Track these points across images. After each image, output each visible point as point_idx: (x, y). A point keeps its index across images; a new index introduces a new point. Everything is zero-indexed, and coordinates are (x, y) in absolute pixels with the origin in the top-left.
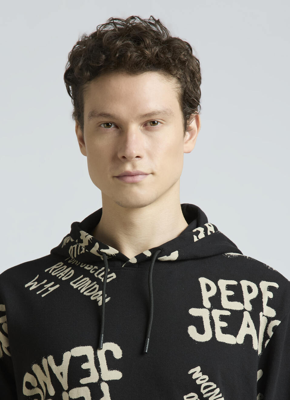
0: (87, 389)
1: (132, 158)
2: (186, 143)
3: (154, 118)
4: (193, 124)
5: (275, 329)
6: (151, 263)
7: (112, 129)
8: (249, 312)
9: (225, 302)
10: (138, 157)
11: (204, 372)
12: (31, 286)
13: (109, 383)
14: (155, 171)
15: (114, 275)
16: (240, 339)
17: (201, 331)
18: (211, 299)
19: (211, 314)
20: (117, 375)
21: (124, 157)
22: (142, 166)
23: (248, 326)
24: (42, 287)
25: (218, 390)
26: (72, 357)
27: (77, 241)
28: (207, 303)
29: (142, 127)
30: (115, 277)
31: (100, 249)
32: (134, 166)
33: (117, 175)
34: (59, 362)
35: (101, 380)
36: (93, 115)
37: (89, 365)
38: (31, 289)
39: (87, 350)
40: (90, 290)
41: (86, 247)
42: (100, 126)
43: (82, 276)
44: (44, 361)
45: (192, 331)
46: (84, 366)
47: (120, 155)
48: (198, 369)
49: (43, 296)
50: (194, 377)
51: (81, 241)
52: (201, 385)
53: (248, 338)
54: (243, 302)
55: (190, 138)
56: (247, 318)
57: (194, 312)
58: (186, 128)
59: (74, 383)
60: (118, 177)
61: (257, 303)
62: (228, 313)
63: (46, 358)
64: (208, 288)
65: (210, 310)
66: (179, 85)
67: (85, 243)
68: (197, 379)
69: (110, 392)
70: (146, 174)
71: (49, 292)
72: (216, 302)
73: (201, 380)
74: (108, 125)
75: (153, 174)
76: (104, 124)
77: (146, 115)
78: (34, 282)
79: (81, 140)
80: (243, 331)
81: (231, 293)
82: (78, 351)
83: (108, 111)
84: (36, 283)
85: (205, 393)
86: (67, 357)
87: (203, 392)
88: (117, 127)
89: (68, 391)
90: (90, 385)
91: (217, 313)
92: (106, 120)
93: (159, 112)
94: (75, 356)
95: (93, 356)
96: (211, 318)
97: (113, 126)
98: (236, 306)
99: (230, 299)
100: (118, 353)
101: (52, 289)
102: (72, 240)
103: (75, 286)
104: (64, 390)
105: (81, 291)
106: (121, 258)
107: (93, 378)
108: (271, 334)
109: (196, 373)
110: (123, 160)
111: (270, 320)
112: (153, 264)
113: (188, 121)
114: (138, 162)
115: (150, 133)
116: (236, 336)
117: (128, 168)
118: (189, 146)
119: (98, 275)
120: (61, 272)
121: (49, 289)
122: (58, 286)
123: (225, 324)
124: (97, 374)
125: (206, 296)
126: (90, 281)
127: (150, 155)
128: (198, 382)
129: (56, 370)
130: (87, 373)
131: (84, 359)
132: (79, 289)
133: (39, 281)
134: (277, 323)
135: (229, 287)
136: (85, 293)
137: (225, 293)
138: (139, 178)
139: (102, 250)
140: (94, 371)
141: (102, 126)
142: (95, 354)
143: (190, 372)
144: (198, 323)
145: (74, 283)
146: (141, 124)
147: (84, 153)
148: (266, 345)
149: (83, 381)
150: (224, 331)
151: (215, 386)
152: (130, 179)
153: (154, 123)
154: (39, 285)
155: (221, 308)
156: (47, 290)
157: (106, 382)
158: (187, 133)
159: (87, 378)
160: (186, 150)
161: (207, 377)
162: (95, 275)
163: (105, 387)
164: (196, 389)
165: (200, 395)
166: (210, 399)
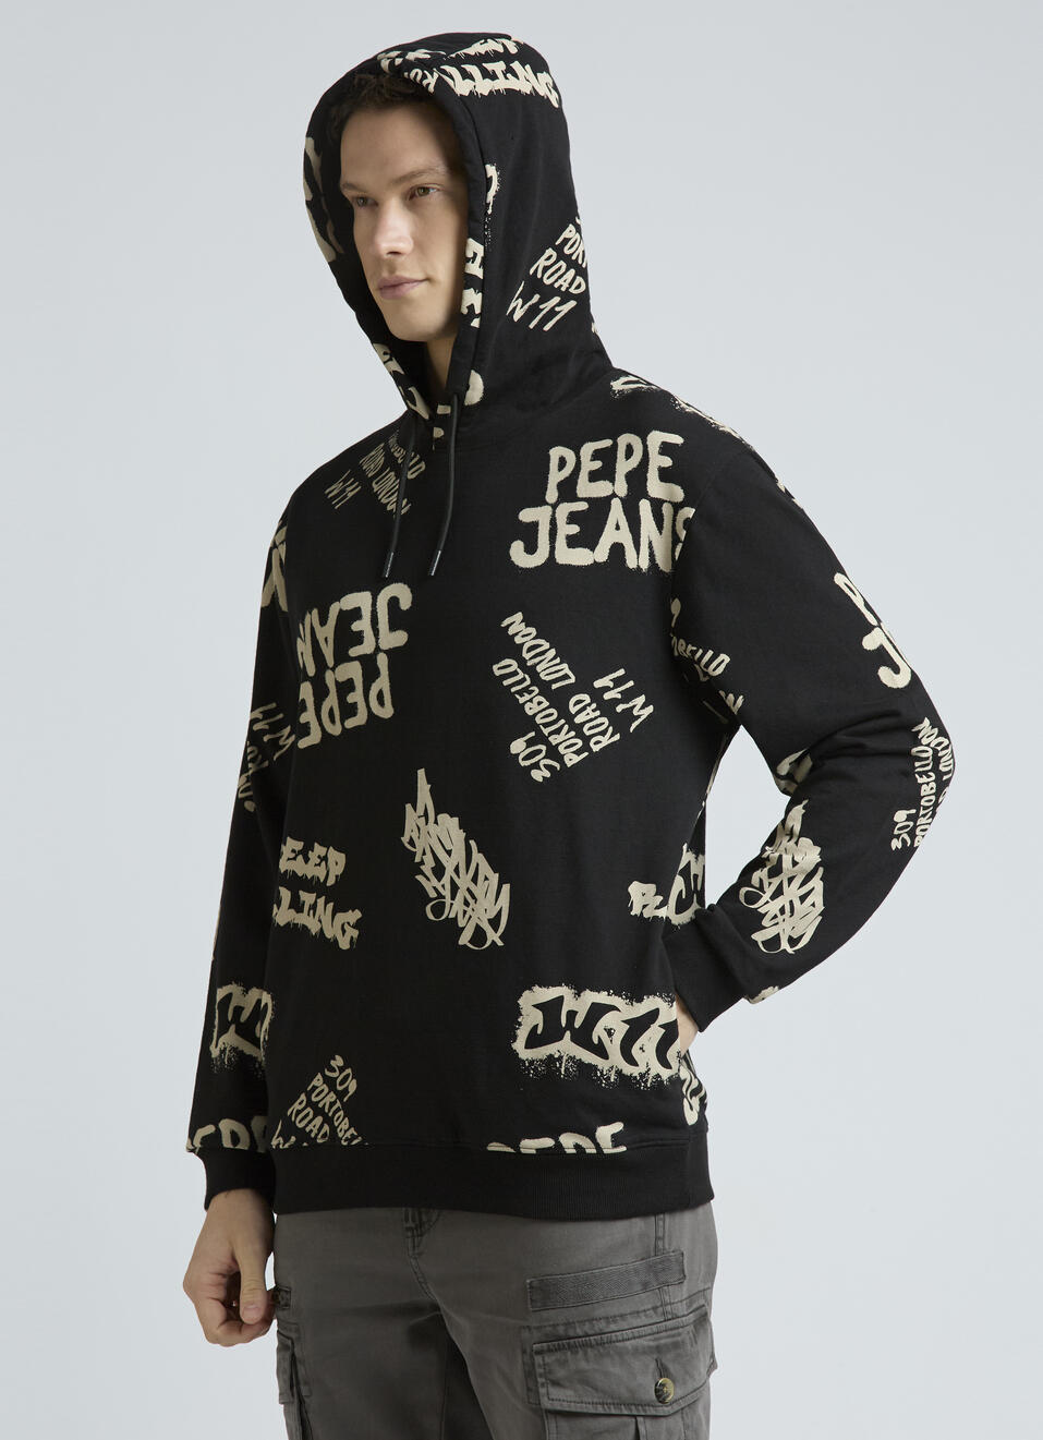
0: (357, 665)
5: (687, 523)
8: (621, 499)
9: (583, 487)
10: (392, 253)
11: (528, 622)
12: (334, 490)
15: (423, 466)
16: (601, 554)
17: (532, 547)
18: (561, 484)
19: (553, 514)
22: (406, 267)
23: (617, 527)
24: (343, 491)
25: (552, 653)
26: (341, 611)
28: (552, 495)
29: (408, 201)
30: (424, 468)
32: (392, 269)
33: (376, 285)
34: (323, 622)
35: (377, 649)
37: (363, 624)
38: (331, 495)
39: (360, 600)
40: (390, 493)
43: (389, 470)
44: (307, 618)
45: (517, 549)
48: (519, 616)
49: (337, 507)
50: (511, 631)
52: (523, 644)
53: (617, 550)
56: (616, 512)
57: (527, 515)
59: (341, 657)
62: (584, 507)
63: (309, 612)
65: (554, 506)
68: (517, 634)
69: (390, 668)
70: (417, 282)
71: (346, 500)
73: (523, 636)
74: (364, 201)
75: (429, 279)
80: (608, 538)
81: (598, 465)
82: (349, 601)
84: (341, 485)
85: (530, 659)
86: (334, 609)
87: (526, 656)
89: (333, 669)
90: (362, 659)
91: (563, 510)
94: (345, 609)
95: (370, 608)
96: (553, 521)
100: (406, 601)
103: (376, 488)
104: (328, 668)
105: (380, 497)
107: (366, 648)
108: (682, 533)
109: (516, 624)
111: (676, 507)
114: (399, 261)
115: (419, 210)
116: (593, 549)
120: (373, 462)
121: (348, 494)
122: (359, 488)
123: (574, 530)
124: (374, 639)
125: (554, 480)
126: (394, 478)
128: (518, 640)
129: (320, 632)
130: (359, 638)
131: (358, 613)
132: (379, 492)
133: (346, 480)
134: (689, 512)
135: (597, 454)
136: (383, 500)
137: (589, 468)
138: (405, 289)
140: (369, 634)
142: (374, 604)
143: (505, 623)
144: (530, 533)
145: (377, 482)
146: (404, 196)
148: (677, 554)
149: (354, 652)
150: (571, 542)
151: (545, 645)
154: (342, 488)
155: (574, 498)
156: (345, 497)
157: (385, 652)
159: (357, 647)
161: (533, 631)
163: (382, 661)
164: (515, 651)
165: (522, 663)
166: (539, 669)
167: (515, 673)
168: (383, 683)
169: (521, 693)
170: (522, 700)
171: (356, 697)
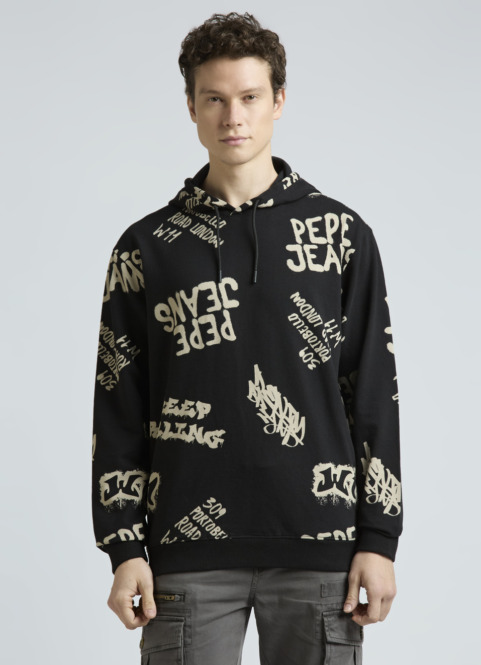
0: (212, 315)
1: (234, 125)
2: (275, 112)
3: (251, 93)
4: (280, 97)
5: (351, 256)
6: (253, 211)
7: (218, 103)
8: (331, 245)
9: (313, 239)
10: (239, 125)
11: (302, 296)
12: (158, 233)
13: (230, 310)
14: (252, 135)
15: (224, 222)
16: (326, 267)
17: (297, 263)
18: (301, 236)
19: (303, 248)
20: (235, 304)
21: (228, 125)
22: (242, 132)
23: (332, 256)
24: (167, 234)
25: (313, 310)
26: (200, 291)
27: (192, 195)
28: (299, 240)
29: (241, 101)
30: (225, 223)
31: (211, 201)
32: (236, 132)
33: (222, 139)
34: (189, 295)
35: (223, 308)
36: (202, 91)
37: (213, 297)
38: (159, 236)
39: (210, 285)
40: (207, 235)
41: (200, 200)
42: (209, 100)
43: (199, 224)
44: (177, 295)
45: (290, 263)
46: (210, 298)
47: (225, 124)
48: (297, 294)
49: (169, 242)
50: (295, 301)
51: (196, 195)
52: (300, 307)
53: (333, 266)
54: (326, 237)
55: (278, 108)
56: (330, 250)
57: (290, 248)
58: (275, 100)
59: (202, 311)
60: (223, 141)
61: (337, 236)
62: (315, 247)
63: (179, 292)
64: (299, 227)
65: (302, 245)
66: (270, 67)
67: (199, 197)
68: (297, 302)
69: (231, 317)
70: (246, 138)
71: (174, 238)
72: (305, 238)
73: (300, 303)
74: (215, 99)
75: (250, 138)
76: (211, 99)
77: (245, 92)
78: (160, 230)
79: (192, 110)
80: (328, 261)
81: (317, 230)
82: (204, 286)
83: (215, 88)
84: (162, 230)
85: (304, 313)
86: (195, 291)
87: (302, 312)
88: (222, 100)
89: (197, 318)
90: (215, 313)
91: (307, 248)
92: (214, 95)
93: (255, 89)
94: (202, 290)
95: (216, 289)
96: (303, 252)
97: (218, 100)
98: (321, 241)
99: (316, 235)
100: (235, 286)
101: (176, 236)
102: (188, 195)
103: (194, 233)
104: (194, 318)
105: (200, 237)
106: (229, 208)
107: (217, 307)
108: (348, 260)
109: (296, 297)
110: (227, 127)
111: (346, 249)
112: (255, 211)
113: (276, 95)
114: (239, 129)
115: (247, 105)
116: (323, 265)
117: (232, 133)
118: (277, 114)
119: (211, 222)
120: (181, 221)
121: (174, 235)
122: (180, 233)
123: (314, 256)
124: (220, 303)
125: (298, 233)
126: (206, 228)
127: (248, 123)
128: (298, 305)
129: (188, 302)
130: (212, 303)
131: (209, 292)
132: (198, 234)
133: (164, 229)
134: (352, 251)
135: (315, 225)
136: (203, 238)
137: (312, 230)
138: (240, 141)
139: (213, 203)
140: (217, 301)
141: (210, 100)
142: (217, 287)
143: (292, 297)
144: (294, 256)
145: (193, 230)
146: (241, 99)
147: (194, 121)
148: (344, 269)
149: (209, 310)
150: (315, 261)
151: (310, 307)
152: (233, 142)
153: (251, 97)
154: (164, 232)
155: (310, 243)
156: (172, 237)
157: (227, 309)
158: (276, 105)
159: (212, 307)
160: (275, 117)
161: (304, 300)
162: (209, 222)
163: (226, 314)
164: (297, 310)
165: (300, 315)
166: (308, 318)
167: (297, 320)
168: (228, 323)
169: (300, 329)
170: (301, 332)
171: (213, 330)
